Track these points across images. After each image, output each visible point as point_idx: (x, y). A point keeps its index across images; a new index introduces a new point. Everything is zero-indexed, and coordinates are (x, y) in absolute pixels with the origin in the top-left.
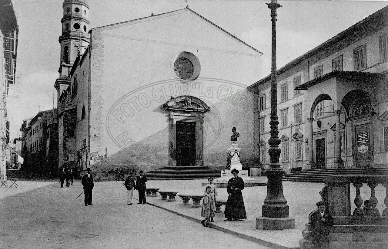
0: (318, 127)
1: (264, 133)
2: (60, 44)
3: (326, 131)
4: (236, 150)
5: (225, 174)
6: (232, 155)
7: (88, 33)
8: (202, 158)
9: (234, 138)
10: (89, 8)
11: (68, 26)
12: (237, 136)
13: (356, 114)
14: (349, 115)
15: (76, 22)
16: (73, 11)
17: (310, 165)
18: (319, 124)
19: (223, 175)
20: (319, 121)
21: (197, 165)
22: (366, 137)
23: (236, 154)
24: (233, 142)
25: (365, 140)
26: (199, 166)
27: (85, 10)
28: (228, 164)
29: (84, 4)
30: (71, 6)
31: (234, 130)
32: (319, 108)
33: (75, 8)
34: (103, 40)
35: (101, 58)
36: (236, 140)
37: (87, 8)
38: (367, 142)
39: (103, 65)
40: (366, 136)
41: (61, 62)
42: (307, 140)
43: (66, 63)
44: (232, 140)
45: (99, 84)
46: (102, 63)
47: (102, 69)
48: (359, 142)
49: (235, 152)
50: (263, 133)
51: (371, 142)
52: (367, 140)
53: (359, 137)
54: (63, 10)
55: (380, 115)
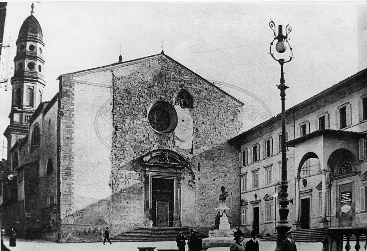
0: (304, 186)
1: (246, 191)
2: (12, 85)
3: (311, 190)
4: (225, 210)
5: (214, 234)
6: (221, 215)
7: (57, 80)
8: (180, 219)
9: (223, 198)
10: (45, 45)
11: (21, 65)
12: (226, 195)
13: (341, 173)
14: (334, 174)
15: (31, 61)
16: (28, 49)
17: (295, 226)
18: (305, 183)
19: (211, 235)
20: (305, 180)
21: (174, 225)
22: (349, 197)
23: (224, 214)
24: (221, 201)
25: (348, 199)
26: (176, 227)
27: (41, 47)
28: (216, 224)
29: (39, 41)
30: (26, 44)
31: (223, 189)
32: (305, 167)
33: (30, 45)
34: (73, 87)
35: (71, 107)
36: (225, 199)
37: (43, 46)
38: (350, 201)
39: (73, 115)
40: (349, 195)
41: (13, 107)
42: (292, 200)
43: (19, 108)
44: (220, 199)
45: (69, 136)
46: (73, 113)
47: (73, 119)
48: (342, 201)
49: (224, 212)
50: (244, 191)
51: (353, 201)
52: (350, 200)
53: (342, 196)
54: (16, 47)
55: (361, 175)
